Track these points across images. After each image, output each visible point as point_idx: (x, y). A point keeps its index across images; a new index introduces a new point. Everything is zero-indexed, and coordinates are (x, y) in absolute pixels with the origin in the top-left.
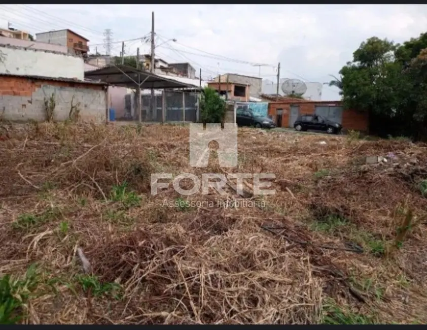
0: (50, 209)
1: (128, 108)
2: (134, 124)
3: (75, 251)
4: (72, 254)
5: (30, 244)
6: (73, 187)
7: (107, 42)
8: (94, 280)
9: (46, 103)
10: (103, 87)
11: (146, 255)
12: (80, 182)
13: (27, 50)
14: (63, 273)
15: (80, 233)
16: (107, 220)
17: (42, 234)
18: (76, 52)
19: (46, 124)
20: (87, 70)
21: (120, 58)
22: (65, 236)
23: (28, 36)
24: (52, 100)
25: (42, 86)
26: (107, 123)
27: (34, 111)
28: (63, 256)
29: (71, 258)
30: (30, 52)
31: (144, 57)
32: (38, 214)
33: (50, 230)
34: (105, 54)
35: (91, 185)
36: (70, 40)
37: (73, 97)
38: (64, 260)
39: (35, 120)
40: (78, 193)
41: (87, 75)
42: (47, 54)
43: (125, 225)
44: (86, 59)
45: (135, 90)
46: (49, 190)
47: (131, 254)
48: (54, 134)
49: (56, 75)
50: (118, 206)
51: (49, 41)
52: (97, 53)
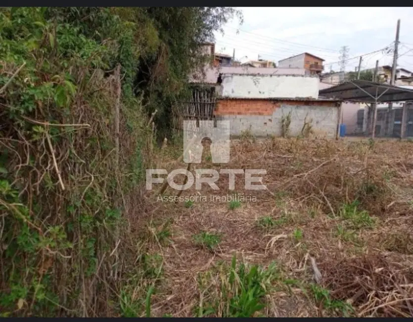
0: (284, 215)
1: (360, 123)
2: (366, 140)
3: (306, 259)
4: (304, 261)
5: (269, 243)
6: (303, 198)
7: (342, 59)
8: (327, 293)
9: (283, 121)
10: (337, 104)
11: (384, 284)
12: (310, 194)
13: (273, 77)
14: (295, 277)
15: (311, 243)
16: (336, 236)
17: (279, 236)
18: (311, 73)
19: (281, 139)
20: (322, 88)
21: (357, 73)
22: (297, 242)
23: (272, 64)
24: (288, 118)
25: (281, 106)
26: (337, 139)
27: (273, 128)
28: (295, 261)
29: (303, 265)
30: (274, 78)
31: (382, 69)
32: (274, 217)
33: (284, 234)
34: (339, 71)
35: (320, 198)
36: (307, 62)
37: (307, 115)
38: (296, 264)
39: (273, 135)
40: (308, 204)
41: (322, 93)
42: (288, 77)
43: (355, 245)
44: (322, 78)
45: (369, 105)
46: (282, 198)
47: (366, 279)
48: (287, 148)
49: (293, 95)
50: (348, 224)
51: (290, 66)
52: (332, 71)
